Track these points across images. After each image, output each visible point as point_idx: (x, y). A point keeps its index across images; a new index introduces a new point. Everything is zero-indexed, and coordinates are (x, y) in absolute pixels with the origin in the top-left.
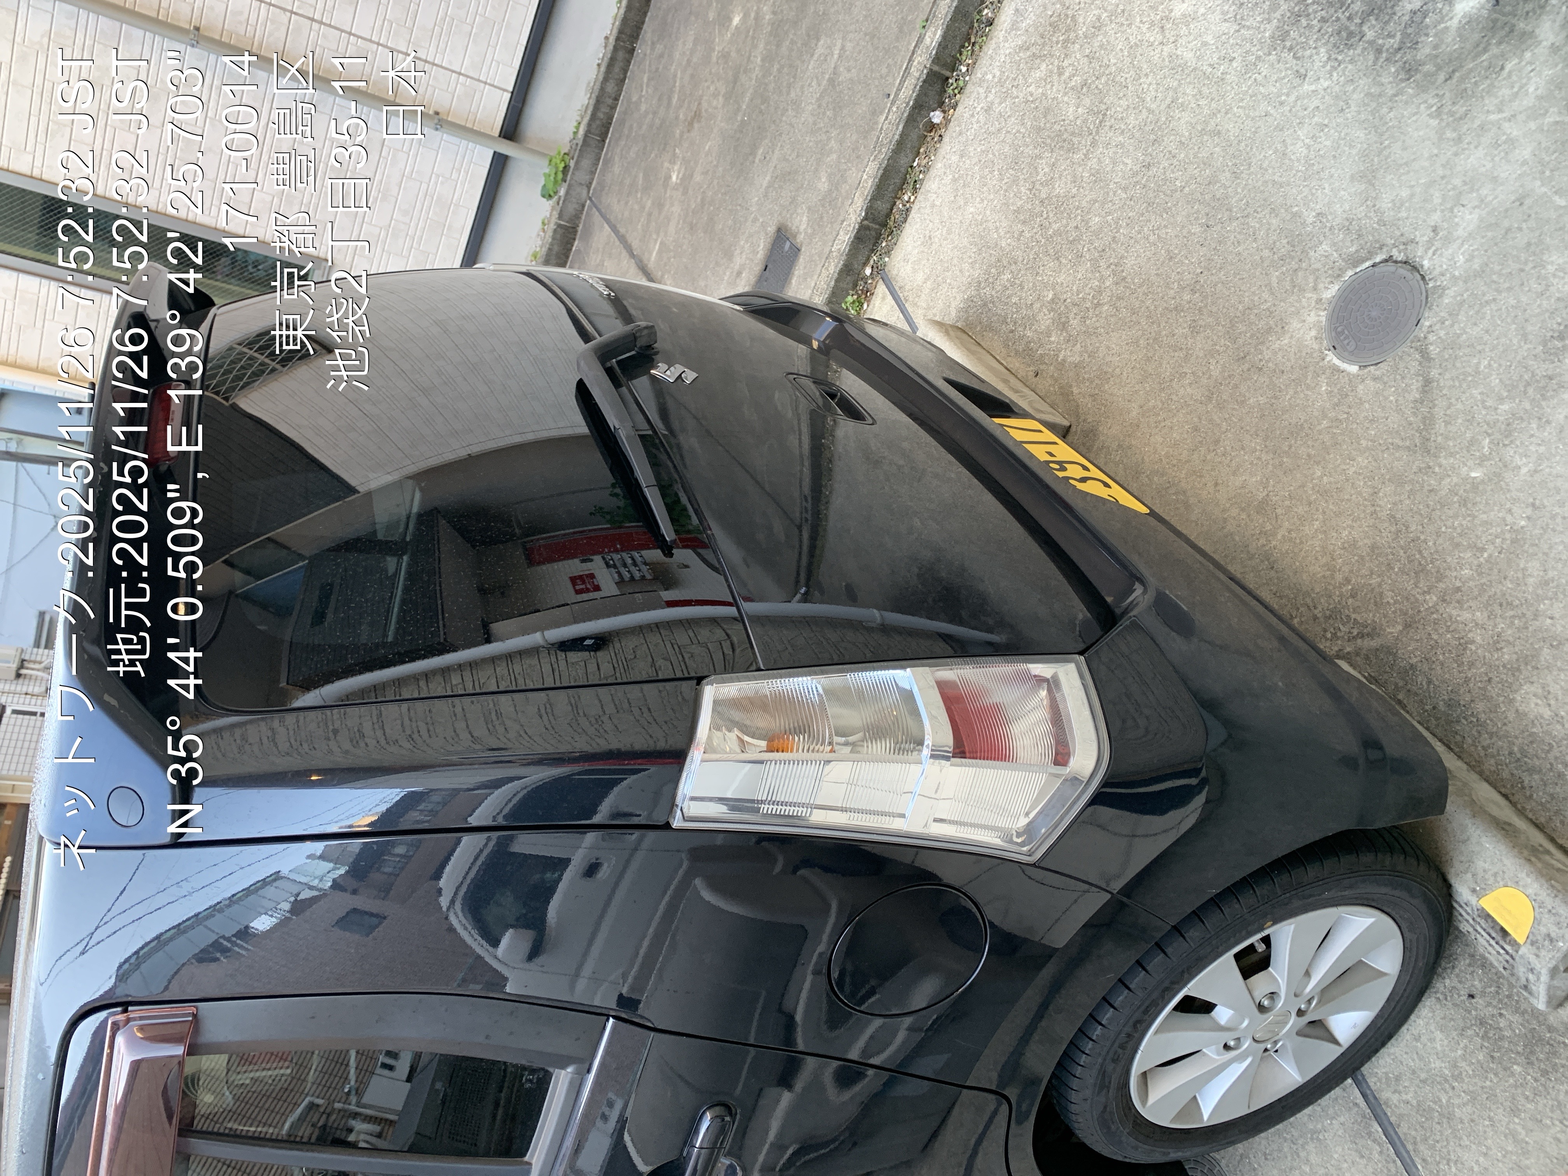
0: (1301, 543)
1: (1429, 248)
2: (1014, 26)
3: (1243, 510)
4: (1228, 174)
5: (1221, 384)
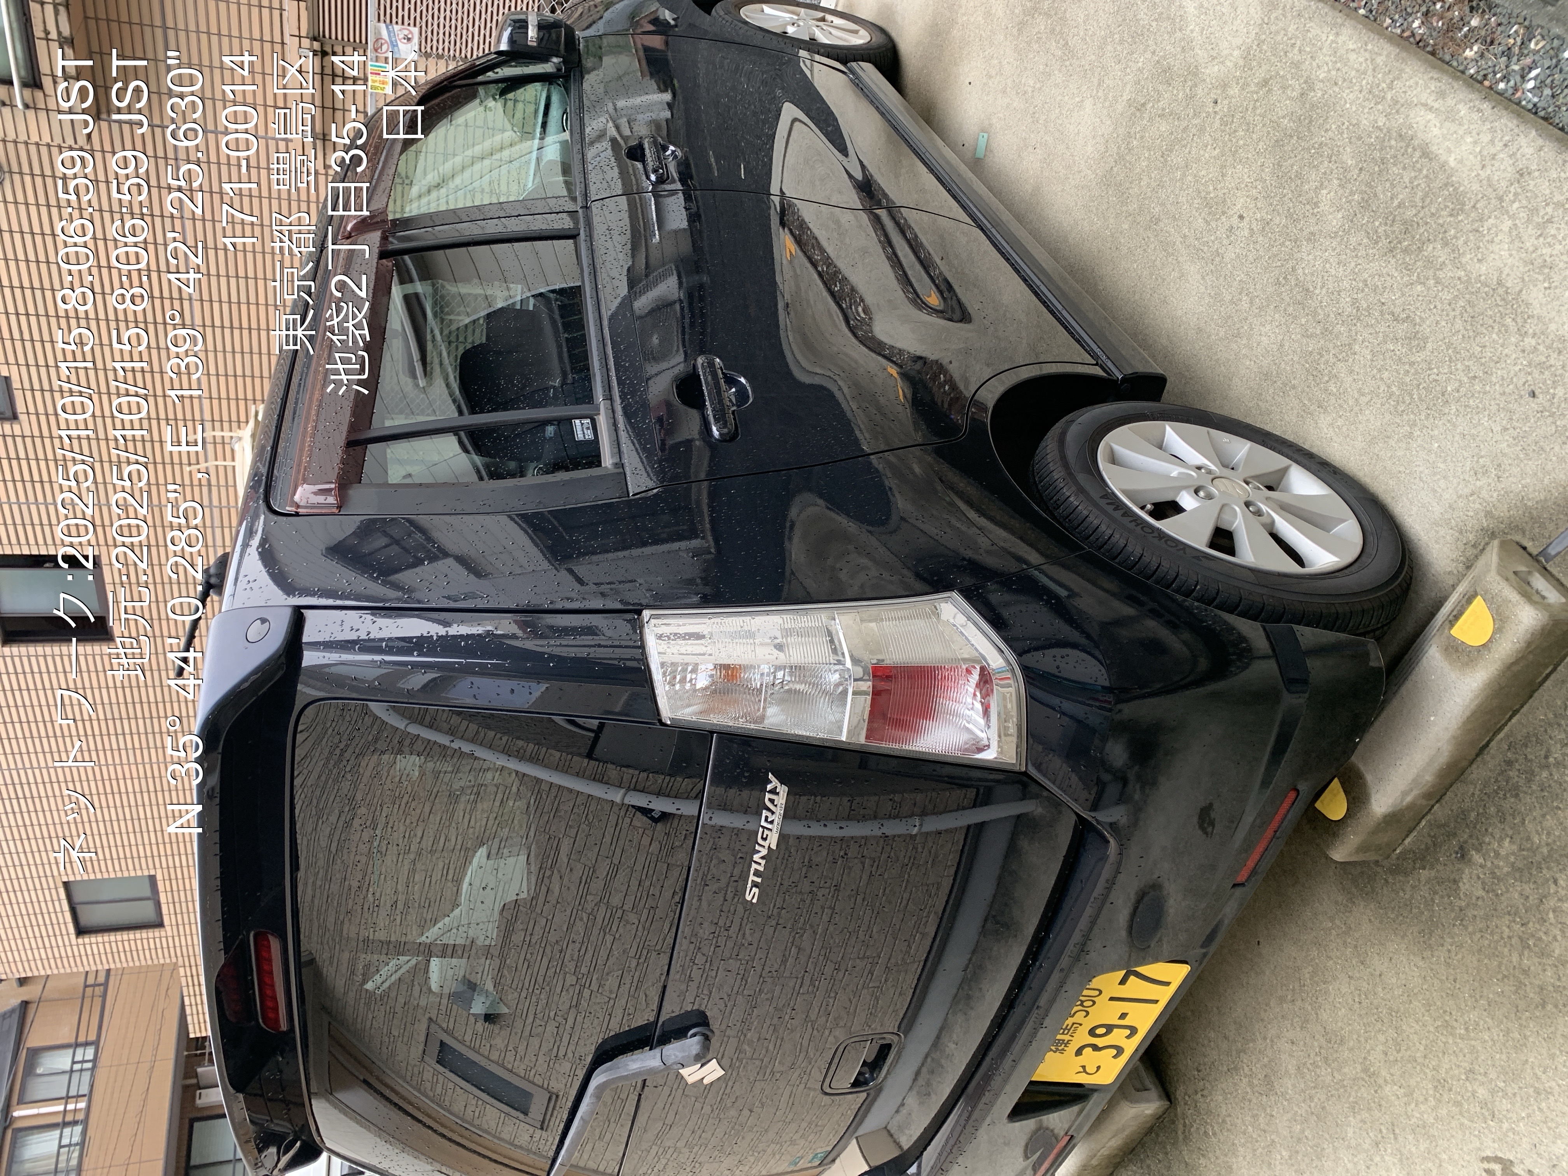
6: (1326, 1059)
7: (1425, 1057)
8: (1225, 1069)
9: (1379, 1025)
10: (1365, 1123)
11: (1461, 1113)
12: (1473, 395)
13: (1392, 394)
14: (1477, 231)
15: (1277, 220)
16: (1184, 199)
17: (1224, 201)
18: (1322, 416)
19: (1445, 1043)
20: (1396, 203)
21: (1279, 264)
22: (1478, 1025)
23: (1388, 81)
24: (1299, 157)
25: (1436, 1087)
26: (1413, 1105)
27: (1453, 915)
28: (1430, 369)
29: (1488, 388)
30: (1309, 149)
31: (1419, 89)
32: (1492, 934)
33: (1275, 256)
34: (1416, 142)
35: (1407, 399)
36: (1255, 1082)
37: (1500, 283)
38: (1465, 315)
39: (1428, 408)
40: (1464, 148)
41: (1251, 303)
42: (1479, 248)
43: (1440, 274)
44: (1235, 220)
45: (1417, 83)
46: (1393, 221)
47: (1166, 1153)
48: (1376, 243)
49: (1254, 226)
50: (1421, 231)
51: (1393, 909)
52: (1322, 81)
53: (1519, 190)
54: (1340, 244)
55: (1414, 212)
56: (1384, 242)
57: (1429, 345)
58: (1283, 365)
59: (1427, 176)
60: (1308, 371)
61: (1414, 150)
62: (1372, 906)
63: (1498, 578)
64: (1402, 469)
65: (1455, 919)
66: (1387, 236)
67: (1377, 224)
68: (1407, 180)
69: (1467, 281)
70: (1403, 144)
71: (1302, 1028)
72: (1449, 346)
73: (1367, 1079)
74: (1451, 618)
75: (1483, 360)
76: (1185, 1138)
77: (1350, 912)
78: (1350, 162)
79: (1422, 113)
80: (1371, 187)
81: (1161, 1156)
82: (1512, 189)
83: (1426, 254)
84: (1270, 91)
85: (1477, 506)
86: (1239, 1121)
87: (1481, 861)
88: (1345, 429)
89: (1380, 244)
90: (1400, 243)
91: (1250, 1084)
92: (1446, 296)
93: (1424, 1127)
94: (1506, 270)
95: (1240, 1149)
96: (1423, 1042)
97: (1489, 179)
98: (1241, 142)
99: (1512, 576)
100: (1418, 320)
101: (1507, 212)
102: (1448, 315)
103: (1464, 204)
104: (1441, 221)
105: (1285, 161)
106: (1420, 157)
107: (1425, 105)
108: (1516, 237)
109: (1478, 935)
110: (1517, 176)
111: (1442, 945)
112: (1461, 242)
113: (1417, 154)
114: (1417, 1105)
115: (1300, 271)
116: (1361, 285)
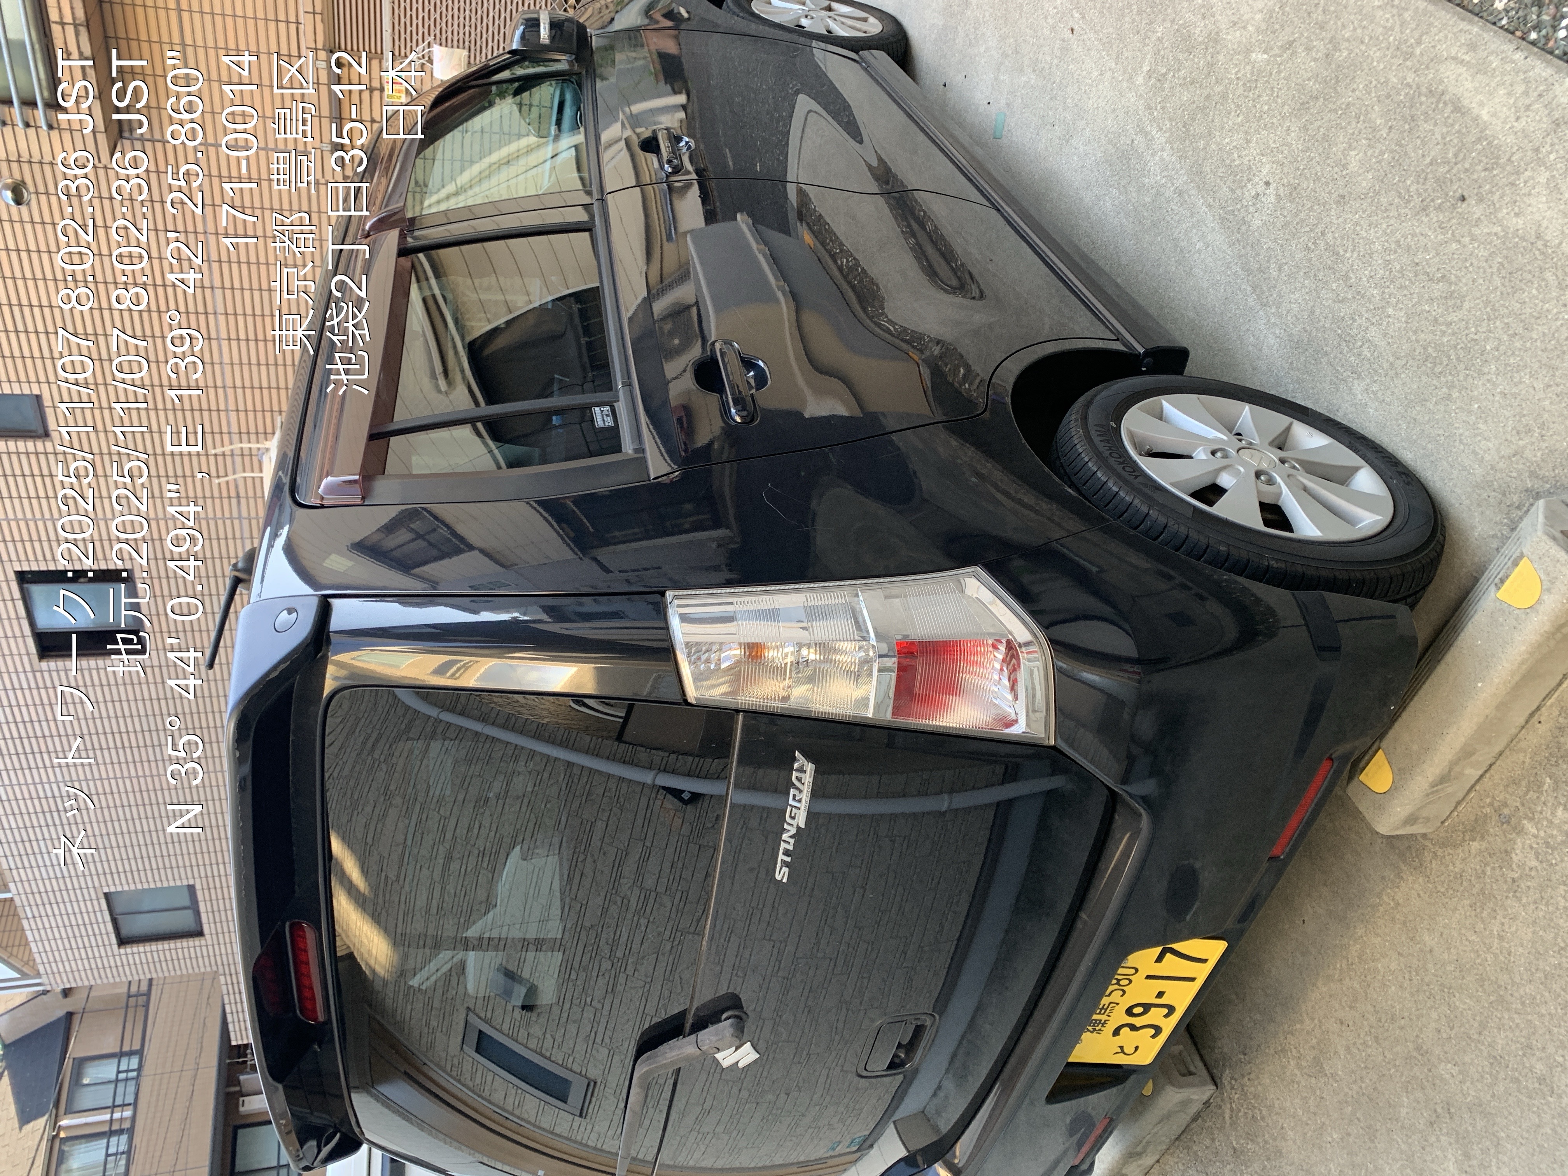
0: (1290, 1091)
3: (1318, 1043)
5: (1430, 1070)
6: (1376, 1039)
7: (1480, 1033)
8: (1272, 1051)
9: (1430, 1002)
10: (1418, 1102)
11: (1519, 1091)
12: (1513, 353)
13: (1429, 355)
14: (1512, 184)
15: (1305, 185)
16: (1208, 169)
17: (1250, 168)
18: (1356, 382)
19: (1500, 1019)
20: (1428, 160)
21: (1307, 229)
22: (1534, 998)
23: (1417, 36)
24: (1326, 119)
25: (1492, 1064)
26: (1468, 1084)
27: (1505, 887)
28: (1467, 328)
29: (1528, 345)
30: (1336, 111)
31: (1449, 43)
32: (1547, 905)
33: (1303, 221)
34: (1447, 97)
35: (1445, 361)
36: (1304, 1063)
37: (1538, 237)
38: (1503, 273)
39: (1466, 369)
40: (1497, 100)
41: (1280, 269)
42: (1515, 202)
43: (1476, 231)
44: (1261, 188)
45: (1446, 37)
46: (1426, 179)
47: (1213, 1140)
48: (1408, 202)
49: (1281, 192)
50: (1455, 188)
51: (1443, 883)
52: (1348, 40)
53: (1556, 141)
54: (1371, 205)
55: (1447, 168)
56: (1417, 201)
57: (1466, 305)
58: (1314, 333)
59: (1459, 132)
60: (1340, 336)
61: (1445, 104)
62: (1421, 880)
63: (1545, 538)
64: (1441, 432)
65: (1508, 891)
66: (1419, 195)
67: (1408, 182)
68: (1439, 137)
69: (1504, 236)
70: (1434, 100)
71: (1351, 1007)
72: (1487, 303)
73: (1420, 1057)
74: (1497, 580)
75: (1523, 317)
76: (1233, 1123)
77: (1398, 887)
78: (1378, 122)
79: (1453, 66)
80: (1401, 146)
81: (1207, 1142)
82: (1548, 139)
83: (1460, 210)
84: (1294, 53)
85: (1521, 466)
86: (1288, 1104)
87: (1534, 831)
88: (1379, 394)
89: (1412, 204)
90: (1433, 200)
91: (1299, 1066)
92: (1482, 253)
93: (1481, 1105)
94: (1545, 223)
95: (1290, 1133)
96: (1478, 1018)
97: (1524, 131)
98: (1266, 108)
99: (1559, 535)
100: (1453, 278)
101: (1544, 164)
102: (1485, 272)
103: (1498, 158)
104: (1475, 177)
105: (1311, 123)
106: (1452, 112)
107: (1455, 58)
108: (1554, 188)
109: (1532, 907)
110: (1554, 126)
111: (1495, 918)
112: (1496, 197)
113: (1449, 108)
114: (1472, 1083)
115: (1330, 235)
116: (1393, 246)
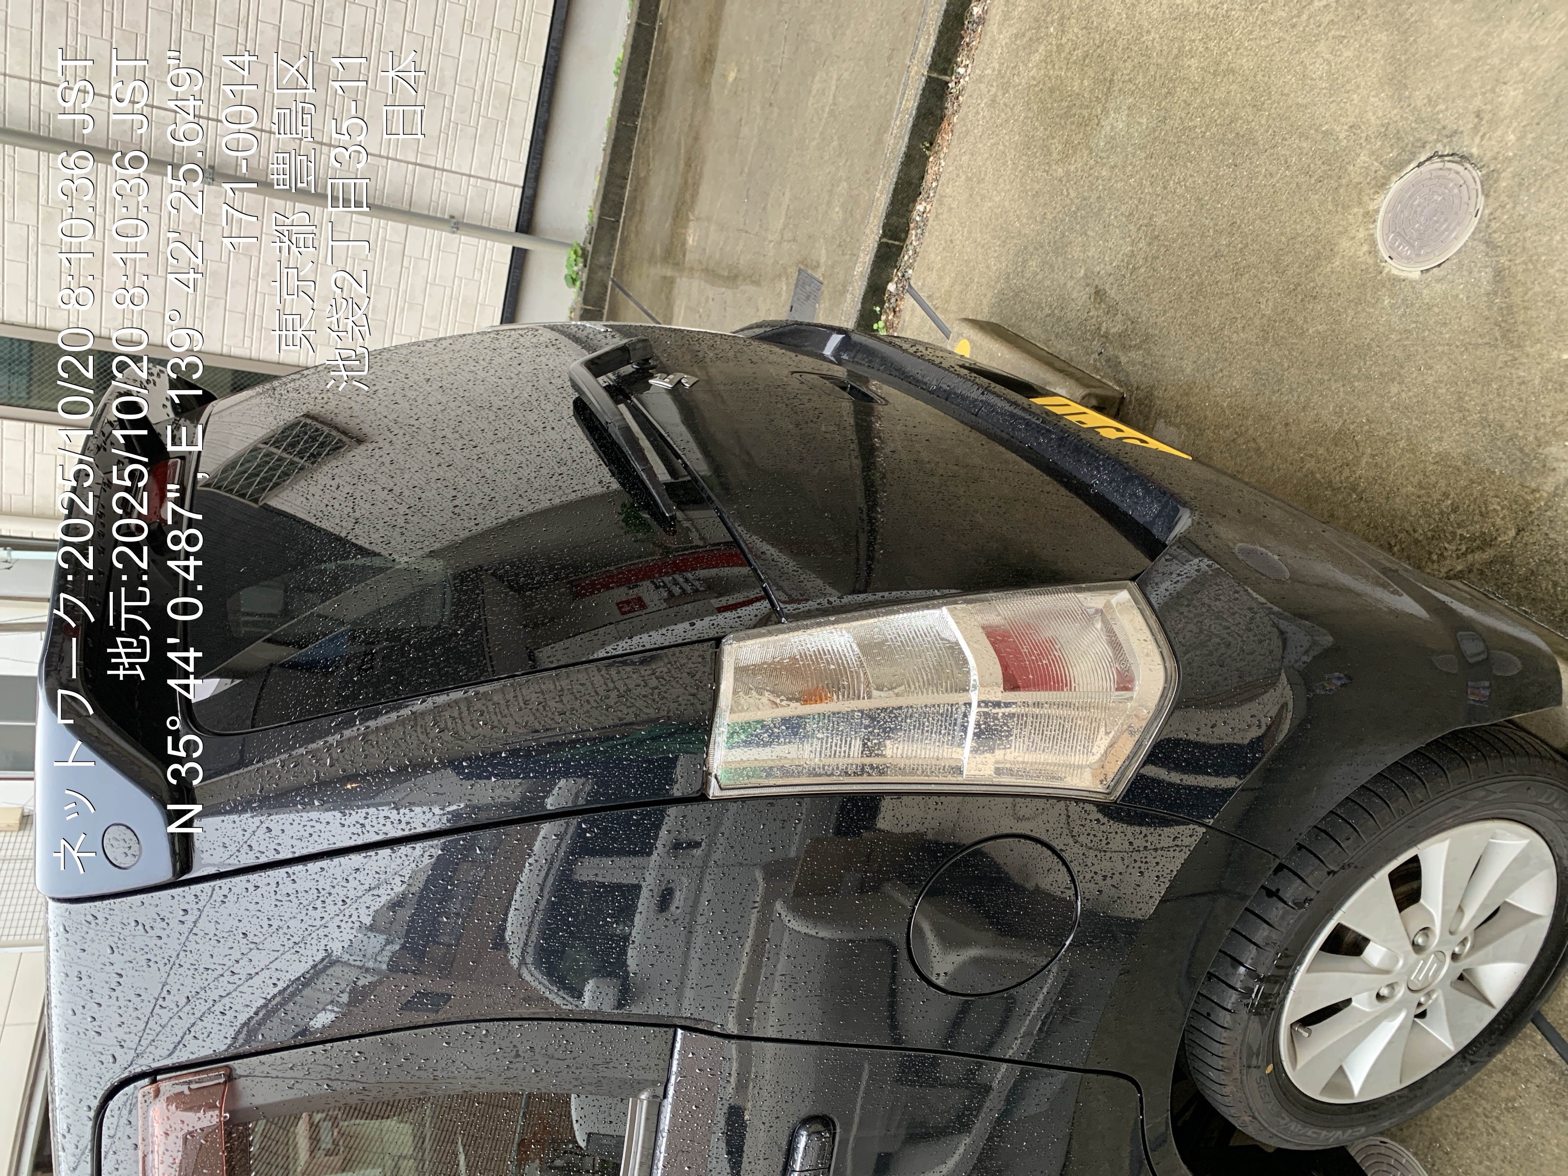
1: (1476, 134)
2: (1006, 16)
4: (1249, 110)
